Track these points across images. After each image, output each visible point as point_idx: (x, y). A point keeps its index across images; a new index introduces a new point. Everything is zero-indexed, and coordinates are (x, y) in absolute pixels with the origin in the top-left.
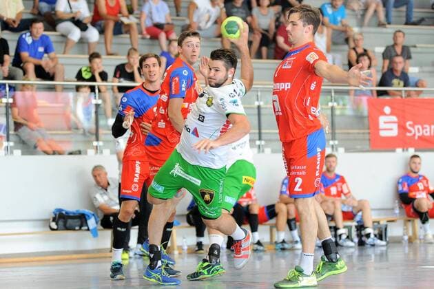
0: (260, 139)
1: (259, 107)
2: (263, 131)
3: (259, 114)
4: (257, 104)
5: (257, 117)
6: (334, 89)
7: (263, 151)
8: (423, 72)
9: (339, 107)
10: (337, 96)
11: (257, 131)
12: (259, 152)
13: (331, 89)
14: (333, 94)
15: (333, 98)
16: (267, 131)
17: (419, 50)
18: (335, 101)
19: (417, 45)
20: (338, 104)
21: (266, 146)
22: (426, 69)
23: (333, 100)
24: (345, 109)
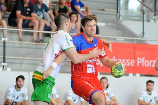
0: (4, 62)
2: (6, 57)
3: (4, 46)
4: (3, 39)
5: (3, 48)
7: (6, 70)
8: (108, 26)
11: (3, 57)
12: (3, 70)
16: (9, 57)
17: (106, 12)
19: (105, 9)
21: (8, 66)
22: (110, 24)
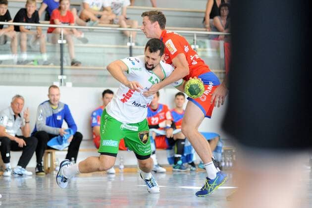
1: (131, 48)
6: (197, 34)
9: (200, 49)
10: (198, 40)
13: (194, 34)
14: (195, 38)
15: (195, 42)
18: (197, 44)
20: (200, 47)
23: (195, 43)
24: (206, 51)
